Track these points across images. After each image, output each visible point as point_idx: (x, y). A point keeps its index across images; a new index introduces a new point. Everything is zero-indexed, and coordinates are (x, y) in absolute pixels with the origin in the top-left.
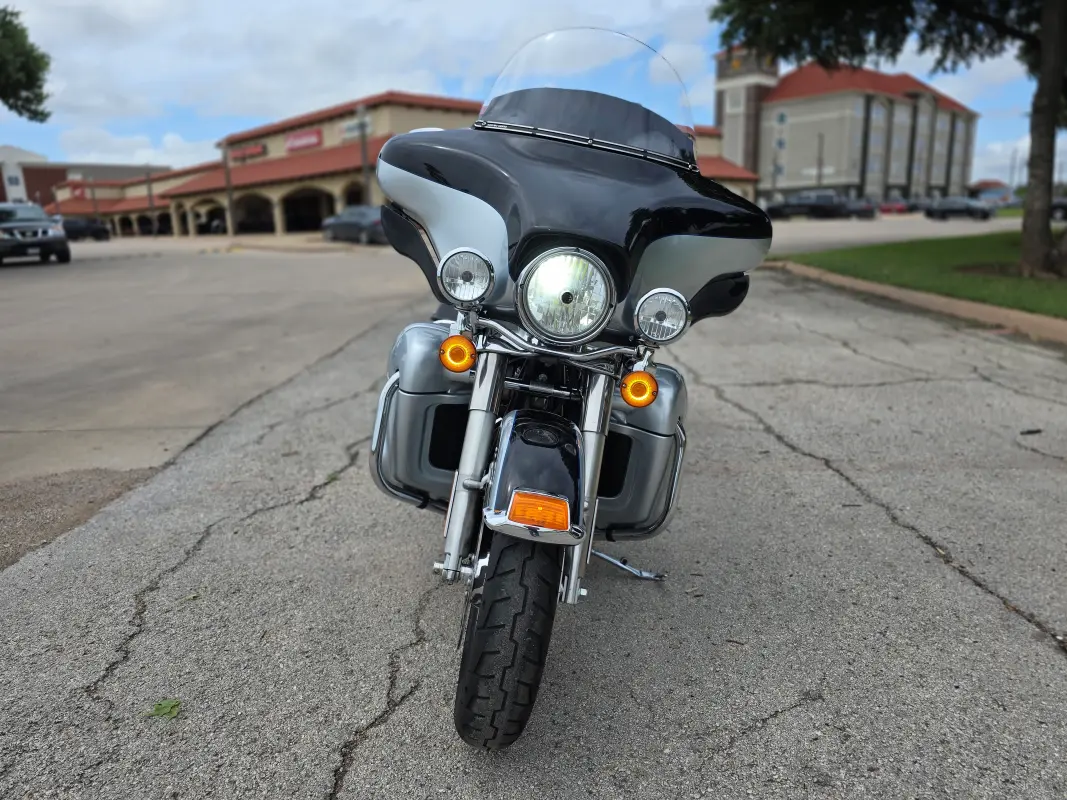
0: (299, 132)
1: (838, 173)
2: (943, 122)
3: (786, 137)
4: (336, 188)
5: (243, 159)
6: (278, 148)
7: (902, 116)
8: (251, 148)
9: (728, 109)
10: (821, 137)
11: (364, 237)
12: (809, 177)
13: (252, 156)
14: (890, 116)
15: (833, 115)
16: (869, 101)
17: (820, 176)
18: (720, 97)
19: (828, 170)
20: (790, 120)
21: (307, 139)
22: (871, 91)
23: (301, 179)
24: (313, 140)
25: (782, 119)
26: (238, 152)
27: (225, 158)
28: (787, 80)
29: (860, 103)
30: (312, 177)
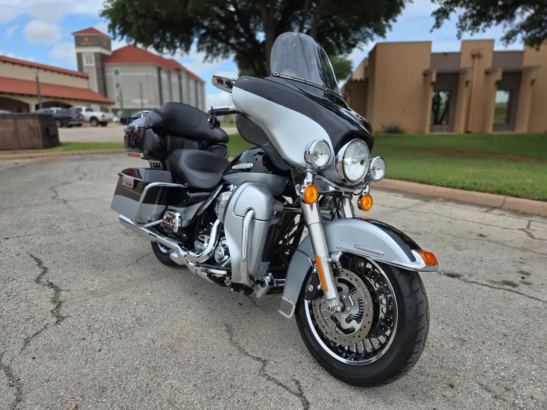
1: (150, 103)
2: (192, 84)
3: (120, 82)
7: (175, 79)
9: (85, 64)
10: (141, 85)
12: (136, 104)
14: (169, 78)
15: (144, 74)
16: (159, 69)
17: (142, 104)
18: (79, 56)
19: (145, 101)
20: (121, 74)
22: (160, 65)
25: (117, 73)
28: (116, 53)
29: (155, 70)
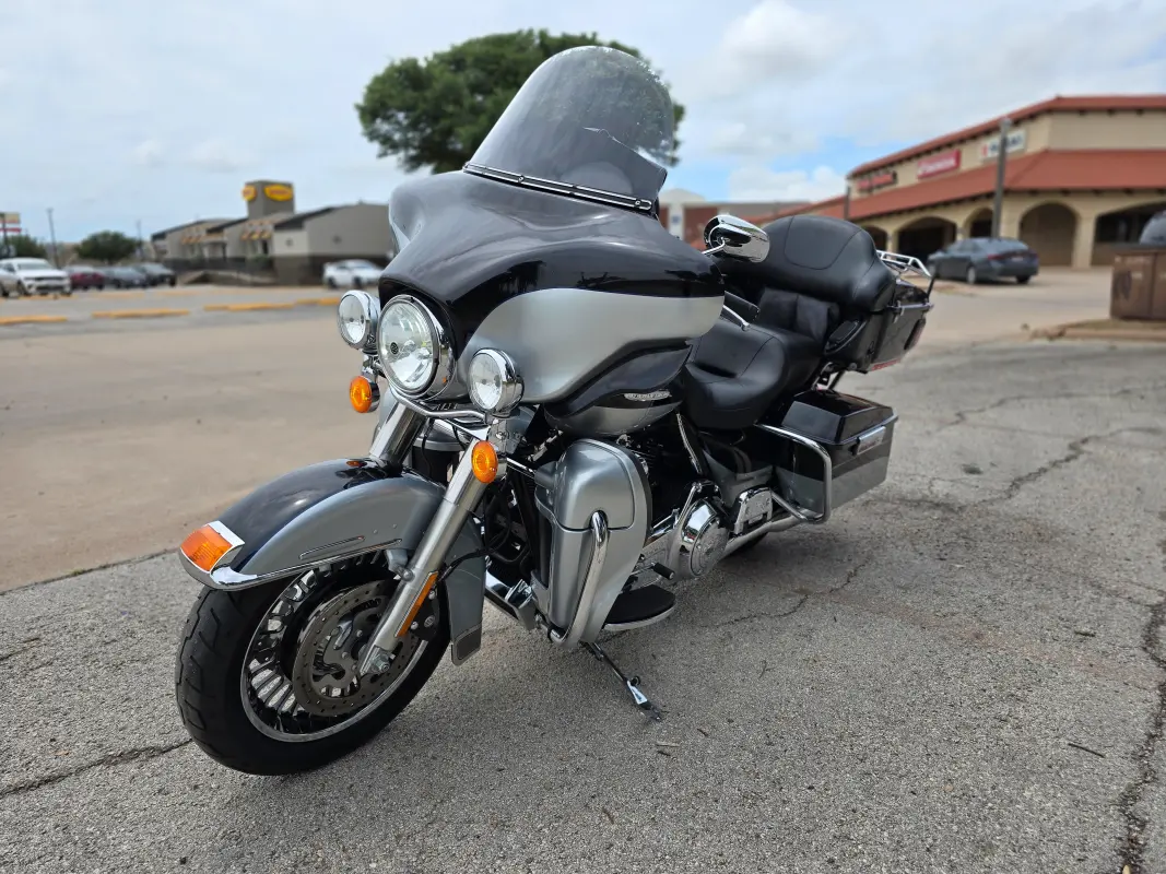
0: (935, 155)
4: (960, 218)
5: (870, 190)
6: (908, 176)
8: (878, 178)
11: (972, 275)
13: (879, 187)
21: (944, 162)
23: (922, 208)
24: (951, 162)
26: (866, 183)
27: (849, 189)
30: (934, 206)
